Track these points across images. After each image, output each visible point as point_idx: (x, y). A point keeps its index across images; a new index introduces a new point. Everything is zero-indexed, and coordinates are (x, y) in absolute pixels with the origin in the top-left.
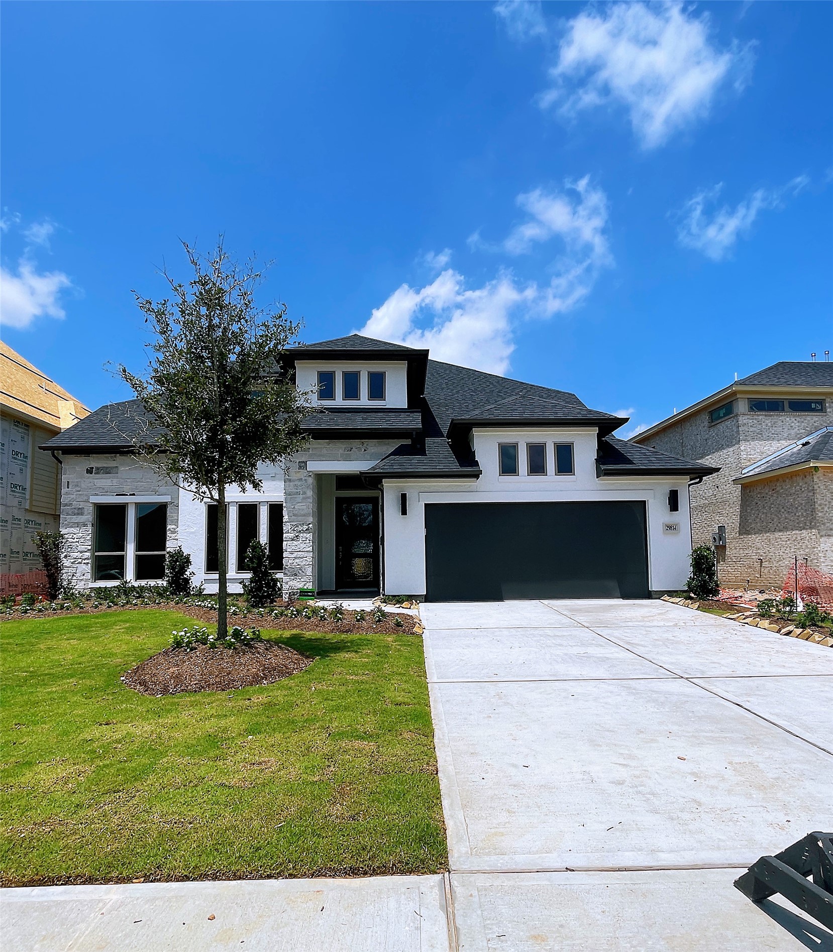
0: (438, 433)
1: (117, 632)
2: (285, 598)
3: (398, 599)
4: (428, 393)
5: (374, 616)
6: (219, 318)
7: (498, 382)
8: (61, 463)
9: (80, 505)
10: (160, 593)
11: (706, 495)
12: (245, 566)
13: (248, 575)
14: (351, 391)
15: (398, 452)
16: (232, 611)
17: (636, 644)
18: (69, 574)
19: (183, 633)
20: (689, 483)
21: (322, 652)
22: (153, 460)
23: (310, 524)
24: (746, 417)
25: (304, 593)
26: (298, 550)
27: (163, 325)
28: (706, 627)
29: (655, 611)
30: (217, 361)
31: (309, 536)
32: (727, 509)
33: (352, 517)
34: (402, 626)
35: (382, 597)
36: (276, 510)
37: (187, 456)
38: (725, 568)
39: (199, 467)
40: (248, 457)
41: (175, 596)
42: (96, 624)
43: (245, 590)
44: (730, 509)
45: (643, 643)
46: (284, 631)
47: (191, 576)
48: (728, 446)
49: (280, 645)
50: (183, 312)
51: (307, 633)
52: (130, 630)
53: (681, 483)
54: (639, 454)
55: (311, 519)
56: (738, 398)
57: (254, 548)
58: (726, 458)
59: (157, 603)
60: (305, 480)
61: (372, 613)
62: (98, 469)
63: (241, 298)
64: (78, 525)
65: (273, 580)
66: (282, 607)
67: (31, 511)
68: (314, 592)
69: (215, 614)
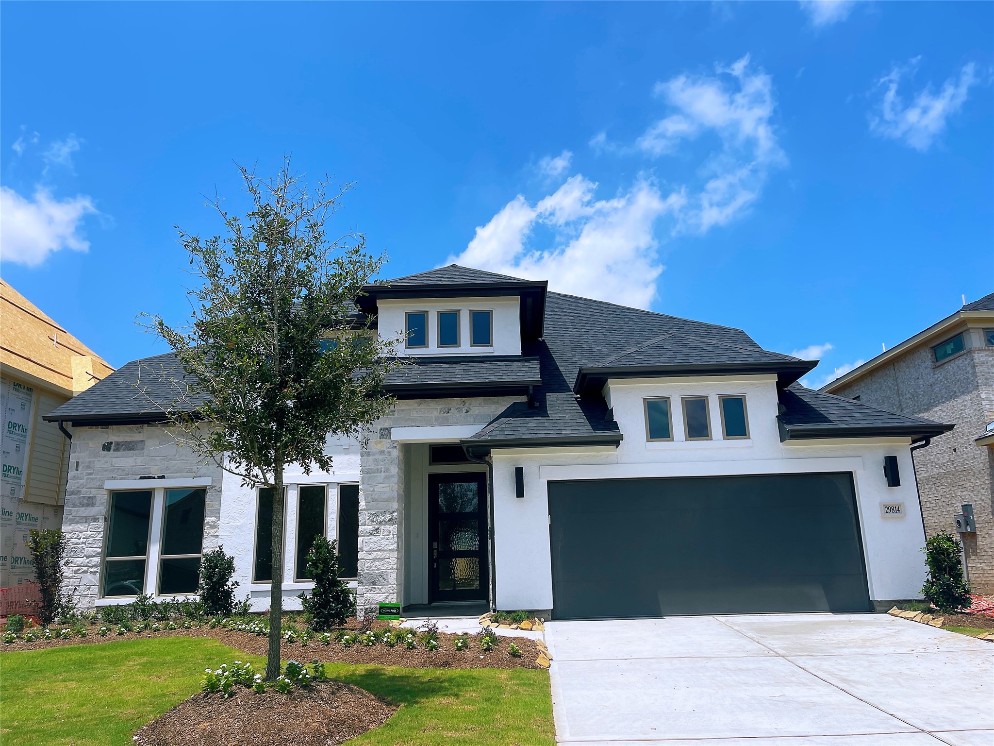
0: (562, 387)
1: (130, 671)
2: (360, 615)
3: (514, 617)
4: (549, 334)
5: (482, 642)
6: (282, 255)
7: (640, 318)
8: (70, 437)
9: (91, 493)
10: (190, 611)
11: (939, 462)
12: (306, 573)
13: (309, 585)
14: (449, 336)
15: (512, 412)
16: (287, 636)
17: (854, 681)
18: (70, 587)
19: (220, 672)
20: (911, 446)
21: (408, 696)
22: (193, 435)
23: (394, 512)
24: (983, 354)
25: (385, 610)
26: (379, 548)
27: (213, 267)
28: (955, 653)
29: (881, 631)
30: (279, 307)
31: (393, 528)
32: (972, 480)
33: (451, 499)
34: (520, 656)
35: (493, 614)
36: (349, 494)
37: (236, 429)
38: (979, 565)
39: (251, 442)
40: (315, 428)
41: (210, 617)
42: (102, 658)
43: (306, 606)
44: (976, 480)
45: (864, 679)
46: (358, 665)
47: (234, 587)
48: (963, 393)
49: (352, 686)
50: (237, 250)
51: (389, 668)
52: (147, 667)
53: (901, 447)
54: (837, 408)
55: (395, 505)
56: (969, 329)
57: (318, 547)
58: (961, 410)
59: (186, 628)
60: (389, 452)
61: (479, 637)
62: (118, 444)
63: (309, 231)
64: (86, 520)
65: (343, 591)
66: (355, 629)
67: (26, 502)
68: (399, 608)
69: (264, 642)
